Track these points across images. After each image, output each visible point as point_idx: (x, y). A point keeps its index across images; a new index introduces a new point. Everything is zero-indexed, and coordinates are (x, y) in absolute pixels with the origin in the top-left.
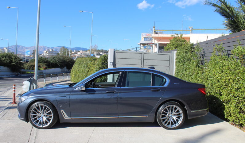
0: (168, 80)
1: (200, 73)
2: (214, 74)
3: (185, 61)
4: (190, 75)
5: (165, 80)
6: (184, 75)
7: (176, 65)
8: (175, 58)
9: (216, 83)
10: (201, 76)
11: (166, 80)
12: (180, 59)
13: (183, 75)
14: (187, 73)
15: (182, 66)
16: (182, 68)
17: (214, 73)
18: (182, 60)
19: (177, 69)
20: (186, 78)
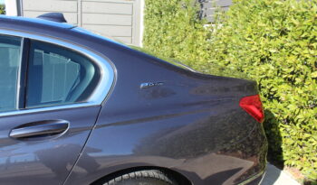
0: (108, 73)
1: (201, 38)
2: (249, 39)
3: (163, 13)
4: (175, 41)
5: (92, 71)
6: (161, 41)
7: (145, 22)
8: (142, 10)
9: (255, 64)
10: (205, 44)
11: (97, 68)
12: (152, 11)
13: (159, 42)
14: (169, 37)
15: (157, 24)
16: (157, 28)
17: (250, 37)
18: (156, 11)
19: (147, 30)
20: (165, 47)
